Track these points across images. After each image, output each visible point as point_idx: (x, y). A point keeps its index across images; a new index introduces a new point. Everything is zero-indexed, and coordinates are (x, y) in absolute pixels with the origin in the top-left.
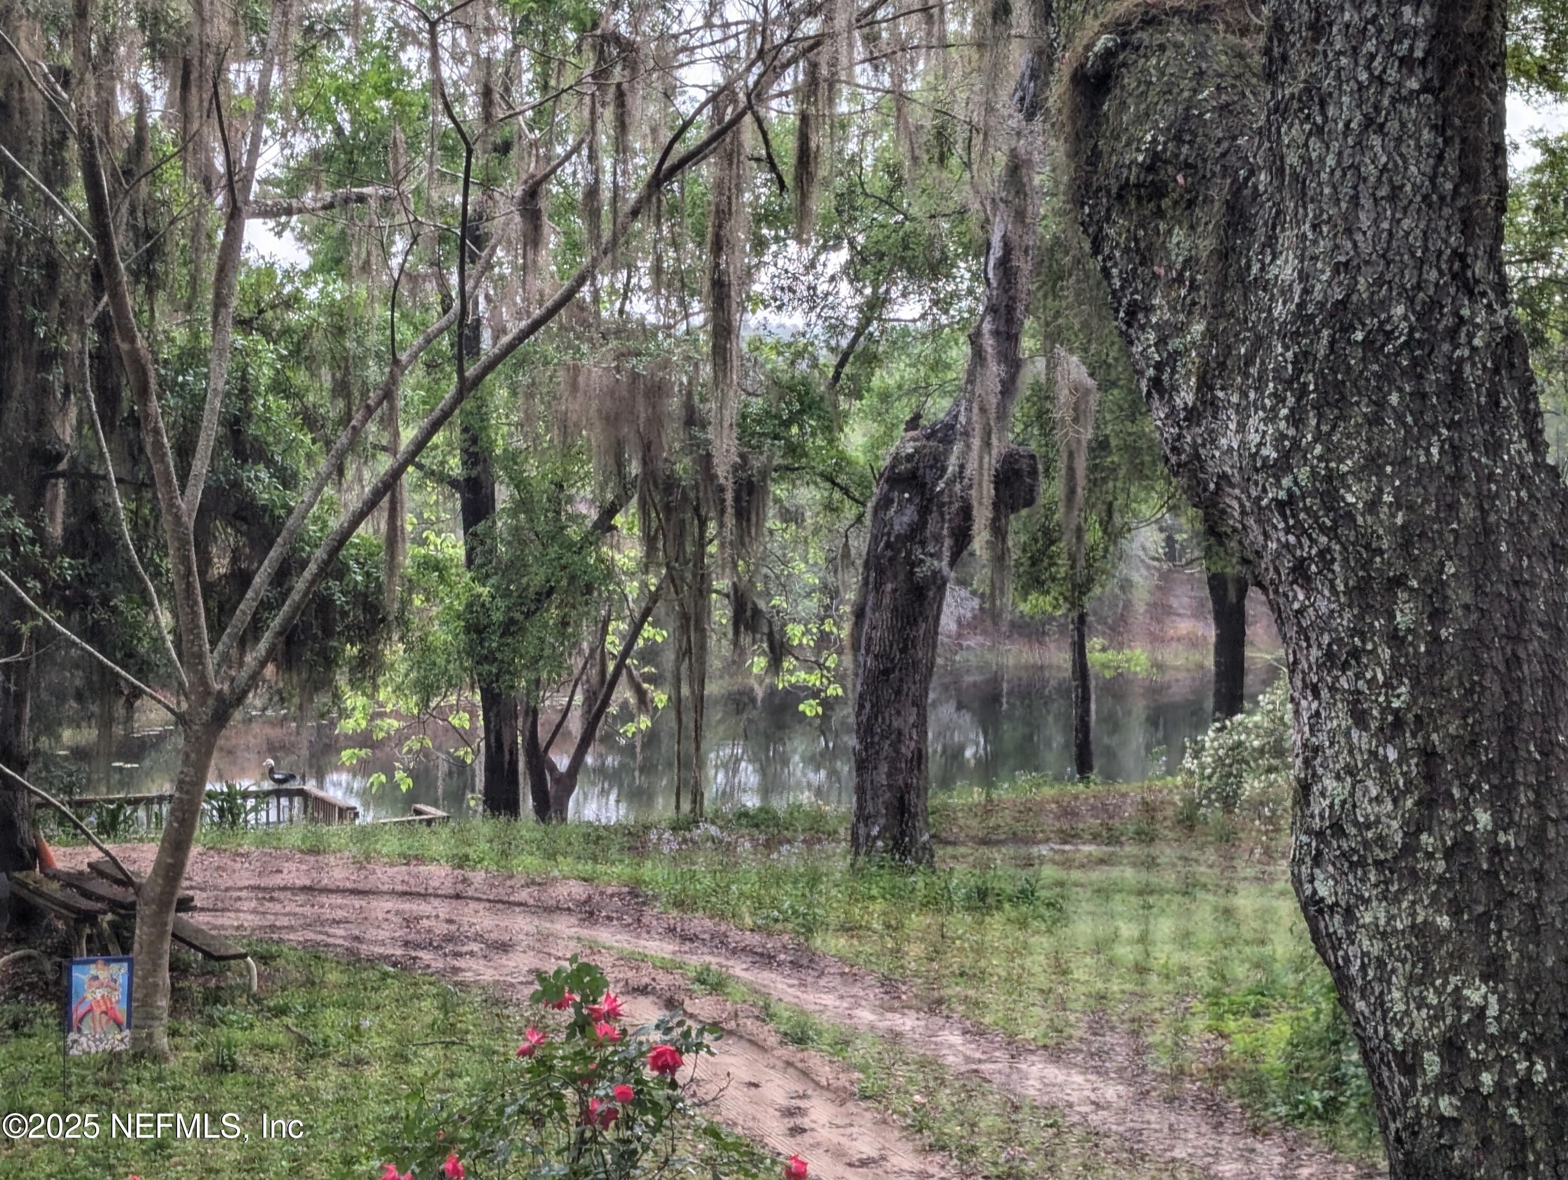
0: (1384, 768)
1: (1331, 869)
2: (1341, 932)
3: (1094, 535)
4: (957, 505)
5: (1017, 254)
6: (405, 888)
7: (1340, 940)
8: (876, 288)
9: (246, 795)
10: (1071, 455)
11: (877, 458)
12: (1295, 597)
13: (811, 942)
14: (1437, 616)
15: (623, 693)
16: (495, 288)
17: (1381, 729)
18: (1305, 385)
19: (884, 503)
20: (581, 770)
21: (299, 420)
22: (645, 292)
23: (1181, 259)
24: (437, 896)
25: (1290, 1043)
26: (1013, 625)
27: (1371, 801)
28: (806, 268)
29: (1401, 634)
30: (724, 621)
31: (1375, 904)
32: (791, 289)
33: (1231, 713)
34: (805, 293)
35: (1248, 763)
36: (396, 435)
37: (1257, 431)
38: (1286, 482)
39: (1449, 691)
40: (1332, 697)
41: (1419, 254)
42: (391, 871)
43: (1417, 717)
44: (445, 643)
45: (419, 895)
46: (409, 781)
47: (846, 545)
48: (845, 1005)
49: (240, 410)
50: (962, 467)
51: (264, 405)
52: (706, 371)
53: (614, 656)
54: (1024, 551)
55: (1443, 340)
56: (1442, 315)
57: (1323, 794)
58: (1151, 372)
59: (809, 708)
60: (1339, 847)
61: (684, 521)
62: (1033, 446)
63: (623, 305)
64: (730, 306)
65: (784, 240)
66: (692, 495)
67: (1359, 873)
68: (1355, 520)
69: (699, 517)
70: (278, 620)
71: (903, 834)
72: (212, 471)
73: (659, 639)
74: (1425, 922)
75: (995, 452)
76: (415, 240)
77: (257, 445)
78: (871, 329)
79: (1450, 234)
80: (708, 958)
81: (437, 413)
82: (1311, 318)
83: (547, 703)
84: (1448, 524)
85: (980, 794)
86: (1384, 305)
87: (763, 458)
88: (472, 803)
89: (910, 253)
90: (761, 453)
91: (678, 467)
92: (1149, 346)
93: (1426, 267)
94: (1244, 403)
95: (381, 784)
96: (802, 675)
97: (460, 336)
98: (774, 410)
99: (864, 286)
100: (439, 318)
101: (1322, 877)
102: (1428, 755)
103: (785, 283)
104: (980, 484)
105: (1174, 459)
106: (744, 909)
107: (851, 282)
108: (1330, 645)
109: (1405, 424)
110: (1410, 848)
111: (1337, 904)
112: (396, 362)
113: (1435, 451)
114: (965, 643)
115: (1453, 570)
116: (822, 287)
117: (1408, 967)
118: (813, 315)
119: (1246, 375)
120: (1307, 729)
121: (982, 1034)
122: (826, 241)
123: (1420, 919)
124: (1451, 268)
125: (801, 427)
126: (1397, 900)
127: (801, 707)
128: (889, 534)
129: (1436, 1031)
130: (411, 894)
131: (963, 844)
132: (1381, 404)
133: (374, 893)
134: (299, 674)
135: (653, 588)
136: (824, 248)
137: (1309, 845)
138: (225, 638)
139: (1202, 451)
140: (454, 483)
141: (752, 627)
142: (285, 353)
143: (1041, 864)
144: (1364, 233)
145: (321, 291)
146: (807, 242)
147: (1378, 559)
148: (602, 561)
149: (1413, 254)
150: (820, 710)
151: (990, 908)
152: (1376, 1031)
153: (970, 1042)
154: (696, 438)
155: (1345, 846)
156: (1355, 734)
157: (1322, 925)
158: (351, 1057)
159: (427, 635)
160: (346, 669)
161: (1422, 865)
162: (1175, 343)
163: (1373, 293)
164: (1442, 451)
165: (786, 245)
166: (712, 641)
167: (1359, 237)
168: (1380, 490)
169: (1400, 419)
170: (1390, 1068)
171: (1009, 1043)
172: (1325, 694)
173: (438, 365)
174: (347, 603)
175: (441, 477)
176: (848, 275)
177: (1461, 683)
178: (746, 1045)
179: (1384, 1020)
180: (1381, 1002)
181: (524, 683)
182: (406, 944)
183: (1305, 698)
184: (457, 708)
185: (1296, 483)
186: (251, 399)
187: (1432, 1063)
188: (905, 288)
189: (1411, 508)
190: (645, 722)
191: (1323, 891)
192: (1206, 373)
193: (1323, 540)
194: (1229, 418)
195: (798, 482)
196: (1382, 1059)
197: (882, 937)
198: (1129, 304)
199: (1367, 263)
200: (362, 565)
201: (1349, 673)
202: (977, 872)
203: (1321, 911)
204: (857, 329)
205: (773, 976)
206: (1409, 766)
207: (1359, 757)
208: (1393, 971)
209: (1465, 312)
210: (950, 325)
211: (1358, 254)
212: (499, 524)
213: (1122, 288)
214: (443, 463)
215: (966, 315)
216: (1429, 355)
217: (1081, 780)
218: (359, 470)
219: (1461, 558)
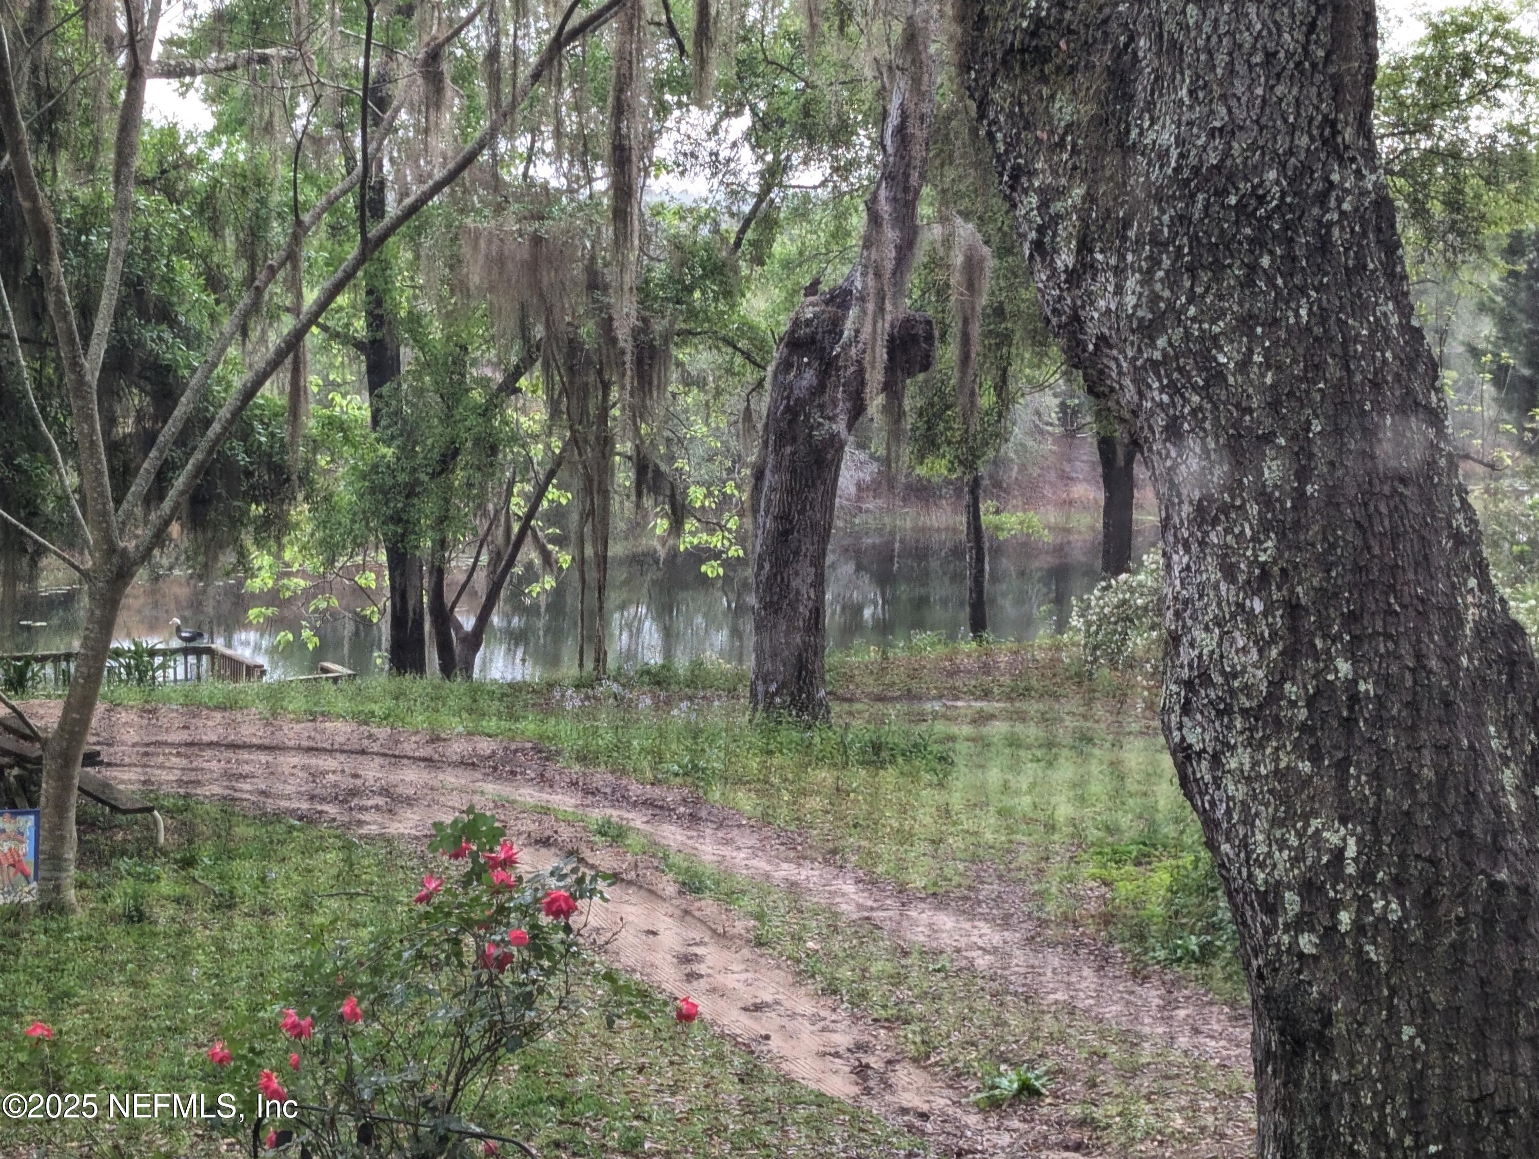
0: (1251, 619)
1: (1199, 717)
2: (1208, 778)
3: (986, 400)
4: (852, 369)
5: (911, 121)
6: (311, 744)
7: (1206, 785)
8: (776, 154)
9: (153, 653)
10: (966, 321)
11: (778, 323)
12: (1168, 456)
13: (710, 795)
14: (1303, 475)
15: (529, 554)
16: (399, 151)
17: (1248, 582)
18: (1180, 248)
19: (785, 366)
20: (487, 629)
21: (202, 281)
22: (548, 155)
23: (1063, 124)
24: (343, 752)
25: (1170, 890)
26: (909, 487)
27: (1237, 651)
28: (709, 134)
29: (1269, 490)
30: (627, 484)
31: (1240, 750)
32: (693, 155)
33: (1116, 573)
34: (708, 159)
35: (1132, 621)
36: (299, 296)
37: (1133, 293)
38: (1161, 342)
39: (1313, 545)
40: (1202, 551)
41: (1291, 119)
42: (298, 727)
43: (1283, 570)
44: (350, 503)
45: (325, 750)
46: (316, 640)
47: (748, 409)
48: (742, 855)
49: (143, 270)
50: (857, 331)
51: (167, 266)
52: (608, 233)
53: (519, 517)
54: (920, 415)
55: (1313, 204)
56: (1313, 180)
57: (1192, 645)
58: (1033, 235)
59: (711, 569)
60: (1207, 696)
61: (587, 384)
62: (930, 312)
63: (527, 169)
64: (630, 170)
65: (687, 105)
66: (595, 358)
67: (1226, 720)
68: (1226, 380)
69: (602, 382)
70: (181, 480)
71: (800, 690)
72: (116, 331)
73: (564, 501)
74: (1288, 767)
75: (888, 318)
76: (317, 99)
77: (160, 305)
78: (772, 195)
79: (1322, 101)
80: (609, 811)
81: (339, 274)
82: (1187, 182)
83: (453, 563)
84: (1315, 384)
85: (877, 652)
86: (1258, 170)
87: (665, 322)
88: (379, 661)
89: (810, 120)
90: (663, 317)
91: (583, 331)
92: (1032, 210)
93: (1298, 133)
94: (1122, 265)
95: (288, 642)
96: (705, 537)
97: (363, 196)
98: (677, 277)
99: (766, 153)
100: (343, 178)
101: (1190, 724)
102: (1293, 609)
103: (687, 148)
104: (873, 351)
105: (1054, 321)
106: (645, 764)
107: (753, 148)
108: (1200, 500)
109: (1275, 286)
110: (1274, 695)
111: (1204, 751)
112: (299, 222)
113: (1303, 312)
114: (864, 506)
115: (1319, 428)
116: (724, 154)
117: (1271, 810)
118: (716, 181)
119: (1124, 238)
120: (1177, 582)
121: (874, 883)
122: (728, 108)
123: (1283, 765)
124: (1321, 135)
125: (703, 293)
126: (1261, 746)
127: (703, 568)
128: (788, 398)
129: (1296, 872)
130: (317, 749)
131: (859, 700)
132: (1253, 268)
133: (280, 749)
134: (204, 532)
135: (557, 451)
136: (727, 114)
137: (1178, 694)
138: (129, 497)
139: (1082, 313)
140: (359, 345)
141: (656, 489)
142: (188, 213)
143: (934, 719)
144: (1239, 99)
145: (225, 152)
146: (710, 108)
147: (1248, 418)
148: (507, 424)
149: (1285, 121)
150: (721, 571)
151: (883, 762)
152: (1240, 873)
153: (863, 891)
154: (598, 301)
155: (1213, 696)
156: (1223, 587)
157: (1190, 770)
158: (257, 908)
159: (331, 495)
160: (251, 529)
161: (1287, 713)
162: (1058, 207)
163: (1247, 158)
164: (1310, 313)
165: (688, 111)
166: (615, 505)
167: (1233, 103)
168: (1251, 351)
169: (1271, 281)
170: (1253, 908)
171: (900, 892)
172: (1195, 548)
173: (342, 228)
174: (251, 463)
175: (344, 338)
176: (749, 141)
177: (1325, 539)
178: (645, 894)
179: (1247, 861)
180: (1245, 844)
181: (429, 543)
182: (312, 798)
183: (1177, 552)
184: (362, 568)
185: (1170, 344)
186: (154, 259)
187: (1292, 901)
188: (806, 155)
189: (1279, 368)
190: (549, 582)
191: (1191, 739)
192: (1085, 236)
193: (1196, 399)
194: (1107, 280)
195: (701, 347)
196: (1245, 899)
197: (779, 790)
198: (1013, 168)
199: (1241, 128)
200: (266, 426)
201: (1218, 528)
202: (872, 727)
203: (1188, 758)
204: (758, 196)
205: (673, 828)
206: (1274, 617)
207: (1226, 609)
208: (1257, 814)
209: (1335, 177)
210: (851, 192)
211: (1232, 119)
212: (405, 386)
213: (1006, 151)
214: (348, 325)
215: (865, 183)
216: (1300, 218)
217: (974, 639)
218: (264, 332)
219: (1327, 417)
